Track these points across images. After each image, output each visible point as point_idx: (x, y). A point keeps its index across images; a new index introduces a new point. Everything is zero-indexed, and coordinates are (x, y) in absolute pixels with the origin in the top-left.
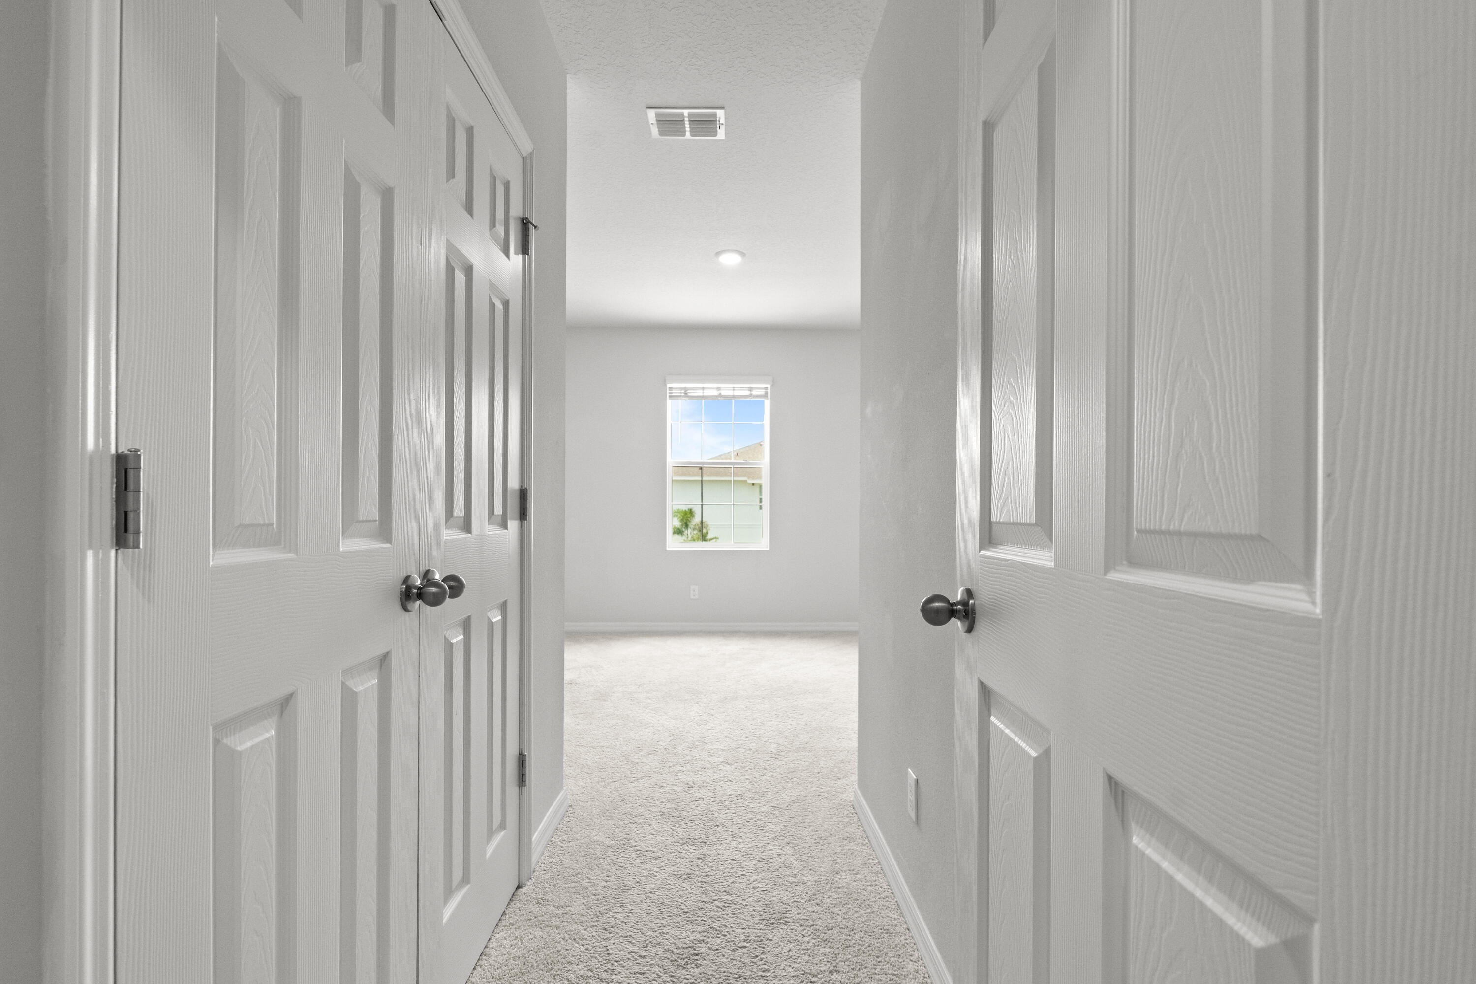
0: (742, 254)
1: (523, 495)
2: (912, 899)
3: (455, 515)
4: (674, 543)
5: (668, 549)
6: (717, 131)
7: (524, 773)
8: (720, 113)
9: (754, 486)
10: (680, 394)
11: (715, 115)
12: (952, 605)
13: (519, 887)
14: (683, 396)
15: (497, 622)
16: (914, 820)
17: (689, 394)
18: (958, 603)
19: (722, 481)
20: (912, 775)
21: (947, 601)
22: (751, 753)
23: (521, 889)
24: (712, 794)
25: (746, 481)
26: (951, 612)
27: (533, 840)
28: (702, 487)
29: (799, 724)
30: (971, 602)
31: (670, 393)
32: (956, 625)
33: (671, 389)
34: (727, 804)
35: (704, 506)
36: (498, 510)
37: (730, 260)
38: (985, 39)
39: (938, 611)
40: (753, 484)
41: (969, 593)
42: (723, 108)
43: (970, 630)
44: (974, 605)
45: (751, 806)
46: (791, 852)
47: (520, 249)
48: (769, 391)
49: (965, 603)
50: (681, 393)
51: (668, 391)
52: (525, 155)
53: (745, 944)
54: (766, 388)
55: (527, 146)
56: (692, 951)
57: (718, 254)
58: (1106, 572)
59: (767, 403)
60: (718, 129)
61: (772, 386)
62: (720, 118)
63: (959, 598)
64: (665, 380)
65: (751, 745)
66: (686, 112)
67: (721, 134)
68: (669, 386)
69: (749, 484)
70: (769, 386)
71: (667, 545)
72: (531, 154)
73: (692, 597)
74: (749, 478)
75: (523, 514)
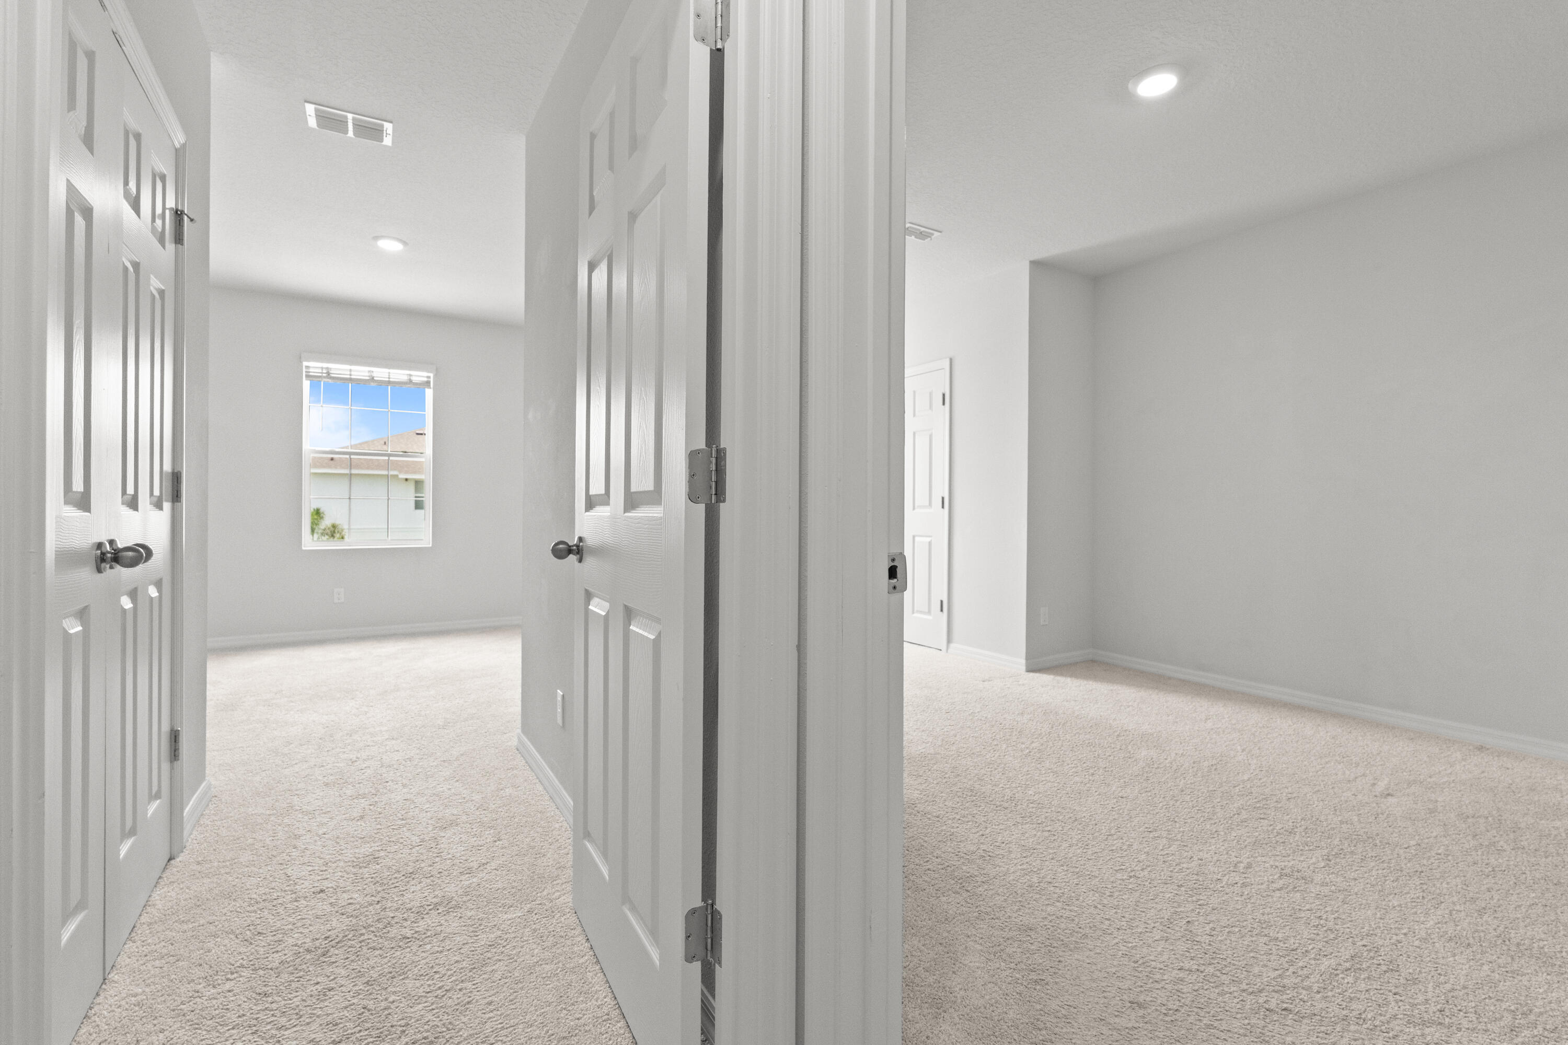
0: (405, 243)
1: (176, 478)
2: (560, 786)
3: (128, 493)
4: (310, 543)
5: (303, 548)
6: (383, 139)
7: (177, 748)
8: (388, 127)
9: (407, 483)
10: (320, 375)
11: (382, 126)
12: (570, 546)
13: (170, 860)
14: (324, 377)
15: (155, 597)
16: (561, 725)
17: (333, 375)
18: (574, 545)
19: (373, 475)
20: (560, 693)
21: (568, 545)
22: (418, 728)
23: (174, 861)
24: (379, 763)
25: (397, 476)
26: (570, 551)
27: (185, 814)
28: (351, 480)
29: (466, 702)
30: (581, 544)
31: (306, 372)
32: (572, 558)
33: (307, 367)
34: (395, 766)
35: (352, 500)
36: (157, 492)
37: (390, 246)
38: (590, 214)
39: (561, 550)
40: (406, 480)
41: (580, 539)
42: (391, 122)
43: (580, 561)
44: (582, 546)
45: (421, 764)
46: (461, 785)
47: (173, 240)
48: (432, 380)
49: (578, 546)
50: (322, 373)
51: (304, 370)
52: (178, 146)
53: (421, 843)
54: (429, 377)
55: (179, 138)
56: (372, 857)
57: (376, 238)
58: (624, 513)
59: (429, 393)
60: (385, 137)
61: (435, 376)
62: (387, 129)
63: (575, 543)
64: (300, 358)
65: (417, 723)
66: (350, 116)
67: (388, 141)
68: (305, 364)
69: (401, 479)
70: (431, 375)
71: (303, 544)
72: (184, 146)
73: (336, 601)
74: (400, 472)
75: (176, 497)
